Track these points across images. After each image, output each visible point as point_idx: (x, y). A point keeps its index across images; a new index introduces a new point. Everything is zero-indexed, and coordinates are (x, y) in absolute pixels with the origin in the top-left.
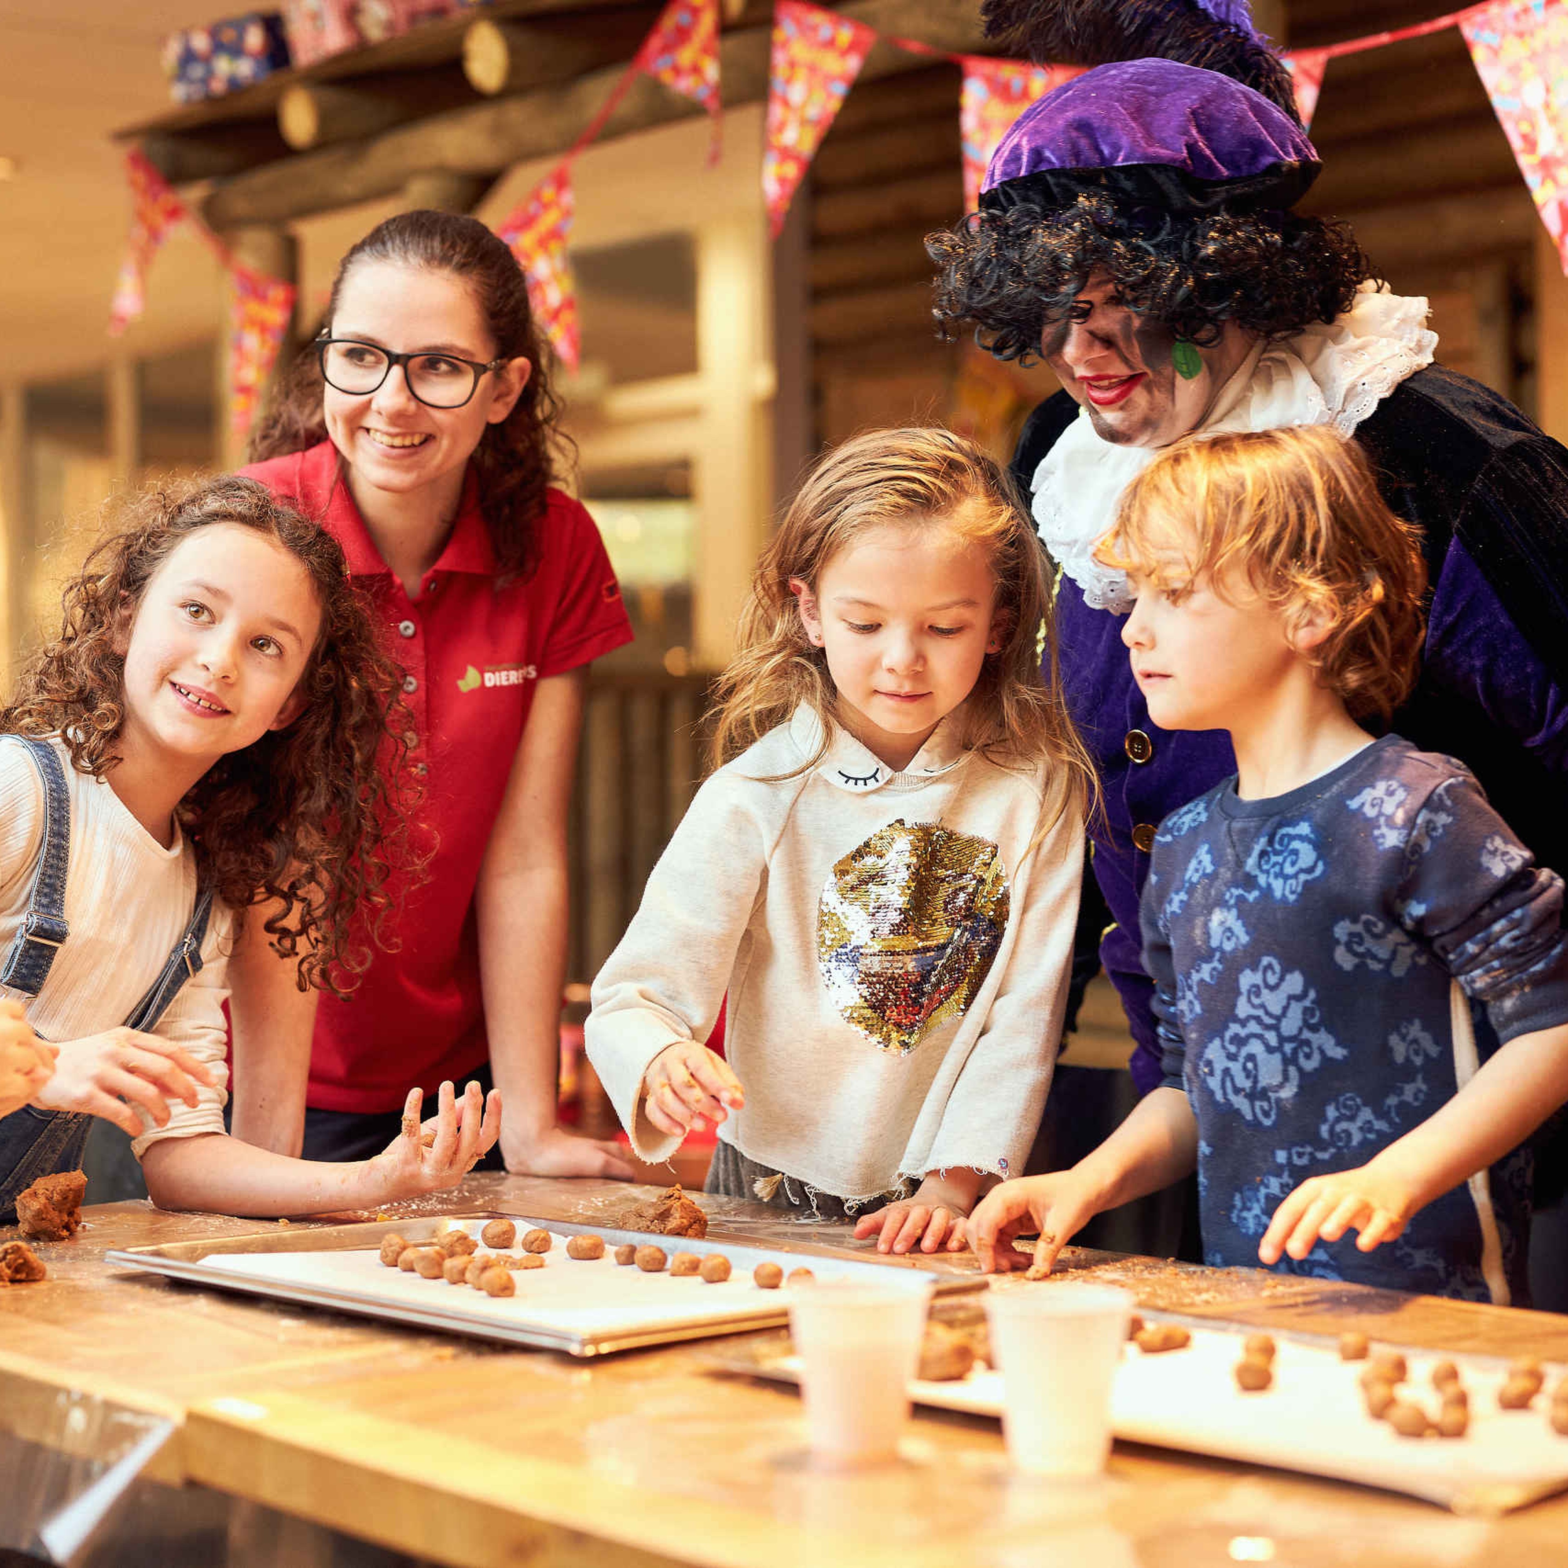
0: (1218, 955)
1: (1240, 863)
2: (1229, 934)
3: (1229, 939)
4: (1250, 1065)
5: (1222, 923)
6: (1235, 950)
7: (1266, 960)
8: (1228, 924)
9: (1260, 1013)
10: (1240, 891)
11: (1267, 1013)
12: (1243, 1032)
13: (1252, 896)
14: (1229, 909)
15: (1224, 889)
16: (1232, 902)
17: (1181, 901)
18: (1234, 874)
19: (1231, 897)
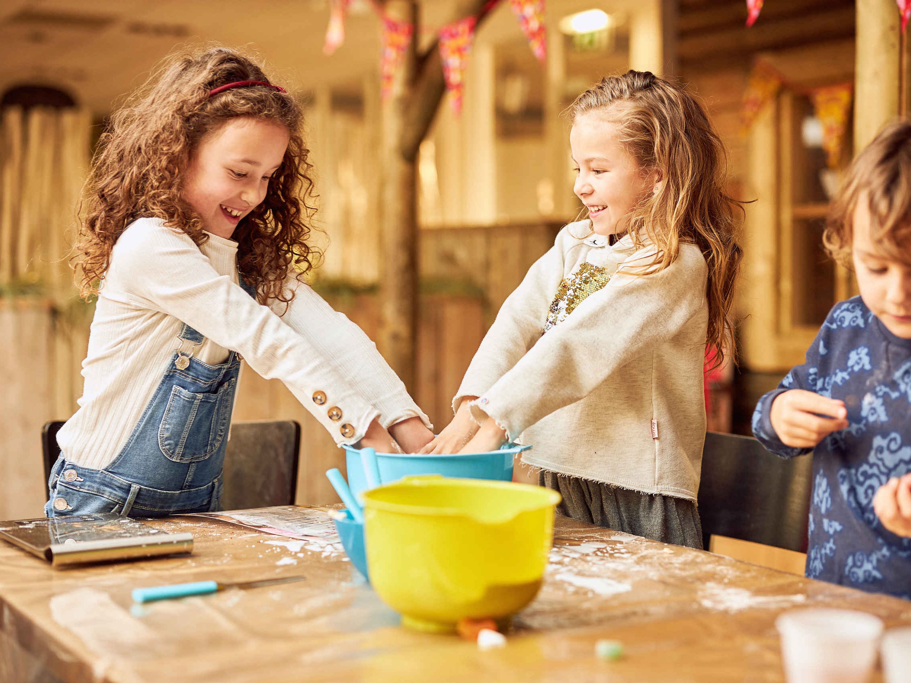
0: (864, 422)
1: (889, 372)
2: (872, 411)
3: (872, 414)
4: (870, 492)
5: (870, 404)
6: (875, 422)
7: (893, 435)
8: (874, 405)
9: (880, 463)
10: (887, 390)
11: (884, 465)
12: (870, 471)
13: (894, 395)
14: (877, 397)
15: (876, 384)
16: (881, 394)
17: (843, 378)
18: (885, 377)
19: (881, 390)
